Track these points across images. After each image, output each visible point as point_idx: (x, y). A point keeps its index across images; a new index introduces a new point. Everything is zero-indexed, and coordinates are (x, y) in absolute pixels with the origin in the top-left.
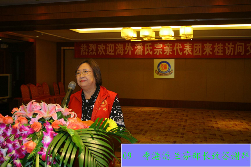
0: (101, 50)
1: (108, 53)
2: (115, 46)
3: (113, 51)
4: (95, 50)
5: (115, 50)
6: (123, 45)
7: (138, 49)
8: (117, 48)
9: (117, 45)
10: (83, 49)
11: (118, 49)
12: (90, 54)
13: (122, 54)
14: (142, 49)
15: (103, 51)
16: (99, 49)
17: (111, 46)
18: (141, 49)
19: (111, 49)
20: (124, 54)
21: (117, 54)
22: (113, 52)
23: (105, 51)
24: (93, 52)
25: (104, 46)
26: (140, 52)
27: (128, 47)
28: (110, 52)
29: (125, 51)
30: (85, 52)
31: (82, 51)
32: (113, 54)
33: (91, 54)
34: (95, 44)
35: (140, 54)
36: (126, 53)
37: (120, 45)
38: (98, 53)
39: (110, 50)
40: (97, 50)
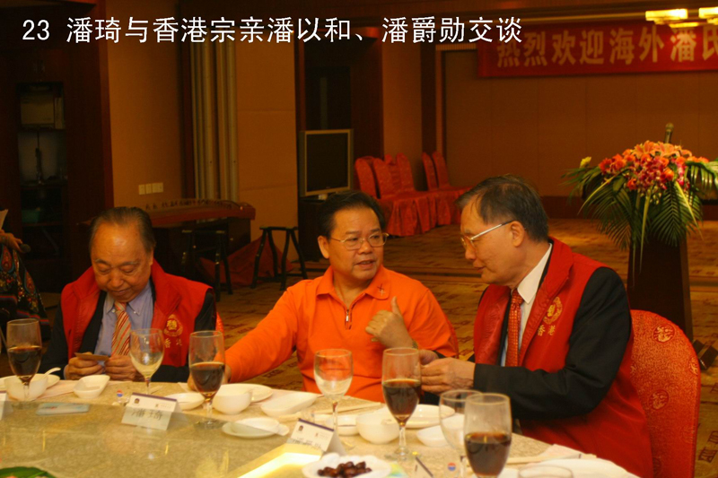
0: (563, 51)
1: (584, 58)
2: (607, 37)
3: (601, 51)
4: (542, 52)
5: (608, 48)
6: (631, 33)
7: (679, 45)
8: (612, 43)
9: (613, 33)
10: (506, 50)
11: (616, 44)
12: (527, 64)
13: (629, 59)
14: (694, 44)
15: (568, 53)
16: (557, 46)
17: (593, 37)
18: (689, 43)
19: (593, 46)
20: (636, 60)
21: (612, 60)
22: (599, 56)
23: (576, 51)
24: (538, 58)
25: (573, 39)
26: (686, 53)
27: (649, 37)
28: (591, 56)
29: (638, 51)
30: (510, 59)
31: (501, 55)
32: (601, 61)
33: (530, 63)
34: (543, 33)
35: (686, 58)
36: (642, 57)
37: (621, 31)
38: (554, 59)
39: (590, 51)
40: (550, 52)
